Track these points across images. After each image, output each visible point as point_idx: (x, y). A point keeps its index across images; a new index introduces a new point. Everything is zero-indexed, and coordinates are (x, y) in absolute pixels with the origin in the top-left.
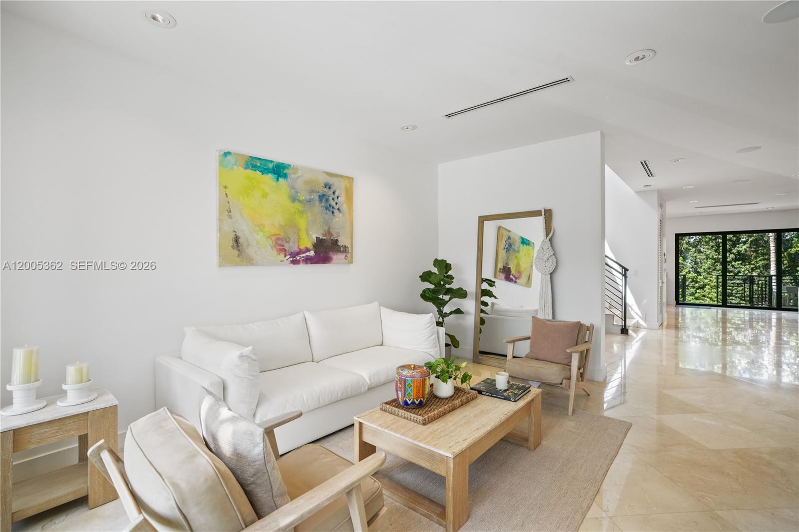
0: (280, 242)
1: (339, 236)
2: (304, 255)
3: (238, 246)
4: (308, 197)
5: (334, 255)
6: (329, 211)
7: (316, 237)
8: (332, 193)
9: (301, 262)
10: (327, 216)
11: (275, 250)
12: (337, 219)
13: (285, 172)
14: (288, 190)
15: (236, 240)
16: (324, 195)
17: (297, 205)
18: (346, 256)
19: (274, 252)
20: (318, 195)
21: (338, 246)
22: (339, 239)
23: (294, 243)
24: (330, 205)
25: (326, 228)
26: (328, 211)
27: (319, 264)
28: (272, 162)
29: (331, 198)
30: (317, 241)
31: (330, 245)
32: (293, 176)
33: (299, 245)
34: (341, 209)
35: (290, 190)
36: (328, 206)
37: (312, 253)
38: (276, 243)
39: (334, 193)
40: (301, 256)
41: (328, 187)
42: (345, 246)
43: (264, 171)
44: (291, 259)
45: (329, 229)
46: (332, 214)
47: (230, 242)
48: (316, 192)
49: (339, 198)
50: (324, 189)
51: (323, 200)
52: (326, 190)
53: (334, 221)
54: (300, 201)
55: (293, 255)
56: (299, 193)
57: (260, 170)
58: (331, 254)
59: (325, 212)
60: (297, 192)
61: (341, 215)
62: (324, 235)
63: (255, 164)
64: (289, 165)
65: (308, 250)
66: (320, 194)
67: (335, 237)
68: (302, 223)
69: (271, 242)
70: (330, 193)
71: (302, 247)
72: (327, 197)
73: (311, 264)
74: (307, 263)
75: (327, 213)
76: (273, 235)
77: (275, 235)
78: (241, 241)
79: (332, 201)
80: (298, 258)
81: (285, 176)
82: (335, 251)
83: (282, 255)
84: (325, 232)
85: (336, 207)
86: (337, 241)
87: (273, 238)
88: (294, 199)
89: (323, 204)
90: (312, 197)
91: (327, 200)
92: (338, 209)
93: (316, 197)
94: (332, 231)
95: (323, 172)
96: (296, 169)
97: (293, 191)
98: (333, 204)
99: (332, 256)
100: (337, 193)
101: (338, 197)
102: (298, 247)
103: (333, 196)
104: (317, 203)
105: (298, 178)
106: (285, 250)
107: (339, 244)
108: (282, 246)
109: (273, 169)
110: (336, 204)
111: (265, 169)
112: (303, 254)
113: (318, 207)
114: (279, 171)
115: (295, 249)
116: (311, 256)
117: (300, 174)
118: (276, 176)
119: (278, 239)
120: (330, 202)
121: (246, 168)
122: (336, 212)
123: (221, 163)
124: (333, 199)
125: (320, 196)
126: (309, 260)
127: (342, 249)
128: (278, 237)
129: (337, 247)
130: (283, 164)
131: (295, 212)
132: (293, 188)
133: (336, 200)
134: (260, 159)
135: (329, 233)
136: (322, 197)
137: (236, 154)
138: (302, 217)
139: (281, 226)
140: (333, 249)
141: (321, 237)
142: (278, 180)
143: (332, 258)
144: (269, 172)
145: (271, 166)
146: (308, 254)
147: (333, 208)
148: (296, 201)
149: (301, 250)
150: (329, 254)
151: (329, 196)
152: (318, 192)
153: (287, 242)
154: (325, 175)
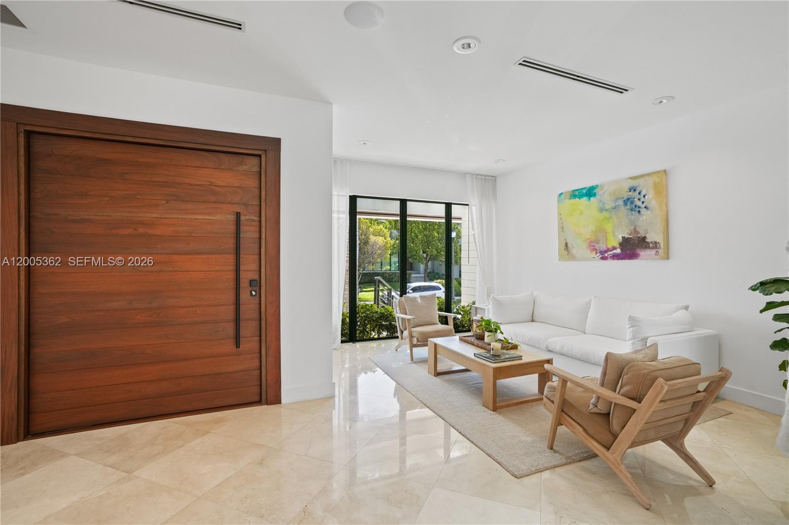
0: (592, 244)
1: (647, 233)
2: (611, 253)
3: (567, 248)
4: (613, 205)
5: (641, 251)
6: (635, 211)
7: (622, 237)
8: (637, 194)
9: (609, 258)
10: (632, 217)
11: (589, 249)
12: (645, 217)
13: (594, 192)
14: (597, 204)
15: (566, 245)
16: (628, 199)
17: (606, 214)
18: (657, 252)
19: (588, 251)
20: (623, 200)
21: (646, 242)
22: (647, 236)
23: (603, 243)
24: (635, 206)
25: (632, 228)
26: (633, 212)
27: (625, 259)
28: (585, 188)
29: (636, 200)
30: (623, 240)
31: (637, 242)
32: (601, 192)
33: (607, 245)
34: (648, 206)
35: (599, 204)
36: (634, 207)
37: (618, 251)
38: (590, 245)
39: (639, 193)
40: (609, 253)
41: (632, 190)
42: (656, 242)
43: (580, 196)
44: (601, 256)
45: (635, 229)
46: (638, 213)
47: (563, 247)
48: (621, 198)
49: (646, 196)
50: (628, 193)
51: (628, 203)
52: (631, 193)
53: (641, 219)
54: (606, 210)
55: (603, 253)
56: (606, 204)
57: (578, 197)
58: (638, 251)
59: (630, 213)
60: (604, 204)
61: (649, 212)
62: (630, 234)
63: (576, 194)
64: (597, 186)
65: (614, 248)
66: (625, 199)
67: (642, 234)
68: (609, 227)
69: (586, 244)
70: (635, 195)
71: (610, 246)
72: (632, 199)
73: (617, 260)
74: (614, 259)
75: (632, 214)
76: (587, 240)
77: (589, 239)
78: (568, 245)
79: (638, 201)
80: (606, 255)
81: (595, 195)
82: (643, 248)
83: (594, 253)
84: (631, 230)
85: (643, 206)
86: (645, 238)
87: (588, 241)
88: (601, 210)
89: (628, 207)
90: (617, 204)
91: (632, 202)
92: (645, 207)
93: (621, 202)
94: (638, 229)
95: (627, 179)
96: (602, 186)
97: (601, 204)
98: (639, 203)
99: (640, 253)
100: (643, 193)
101: (644, 196)
102: (606, 247)
103: (639, 197)
104: (623, 208)
105: (605, 192)
106: (596, 249)
107: (648, 240)
108: (594, 246)
109: (586, 193)
110: (643, 202)
111: (581, 195)
112: (610, 251)
113: (624, 210)
114: (590, 193)
115: (604, 248)
116: (618, 253)
117: (606, 189)
118: (588, 197)
119: (591, 242)
120: (635, 203)
121: (570, 199)
122: (643, 211)
123: (559, 202)
124: (639, 199)
125: (624, 201)
126: (616, 257)
127: (651, 245)
128: (590, 240)
129: (645, 244)
130: (593, 186)
131: (603, 220)
132: (601, 201)
133: (643, 199)
134: (578, 190)
135: (635, 231)
136: (628, 201)
137: (565, 192)
138: (609, 222)
139: (592, 232)
140: (640, 246)
141: (627, 236)
142: (589, 200)
143: (639, 254)
144: (584, 196)
145: (584, 191)
146: (614, 251)
147: (639, 207)
148: (604, 212)
149: (608, 249)
150: (635, 250)
151: (634, 198)
152: (623, 198)
153: (597, 243)
154: (630, 180)
